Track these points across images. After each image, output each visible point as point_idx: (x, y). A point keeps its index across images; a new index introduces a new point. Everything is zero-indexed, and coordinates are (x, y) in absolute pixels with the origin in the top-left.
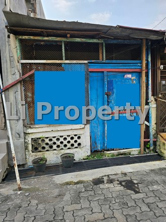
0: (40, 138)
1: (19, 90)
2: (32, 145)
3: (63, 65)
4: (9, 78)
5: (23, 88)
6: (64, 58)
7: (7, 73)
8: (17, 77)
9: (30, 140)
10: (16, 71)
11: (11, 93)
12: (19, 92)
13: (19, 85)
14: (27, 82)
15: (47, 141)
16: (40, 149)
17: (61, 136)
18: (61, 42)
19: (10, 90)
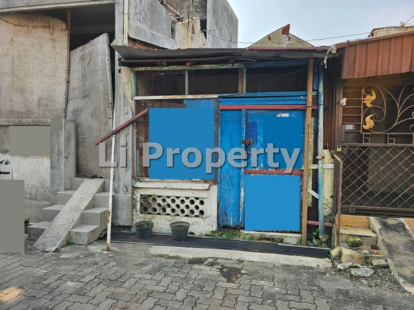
0: (150, 196)
1: (131, 133)
2: (141, 204)
3: (185, 102)
4: (121, 118)
5: (135, 131)
6: (187, 92)
7: (120, 112)
8: (130, 117)
9: (139, 196)
10: (129, 110)
11: (122, 136)
12: (131, 136)
13: (131, 127)
14: (141, 123)
15: (159, 201)
16: (150, 210)
17: (178, 197)
18: (184, 71)
19: (121, 132)
